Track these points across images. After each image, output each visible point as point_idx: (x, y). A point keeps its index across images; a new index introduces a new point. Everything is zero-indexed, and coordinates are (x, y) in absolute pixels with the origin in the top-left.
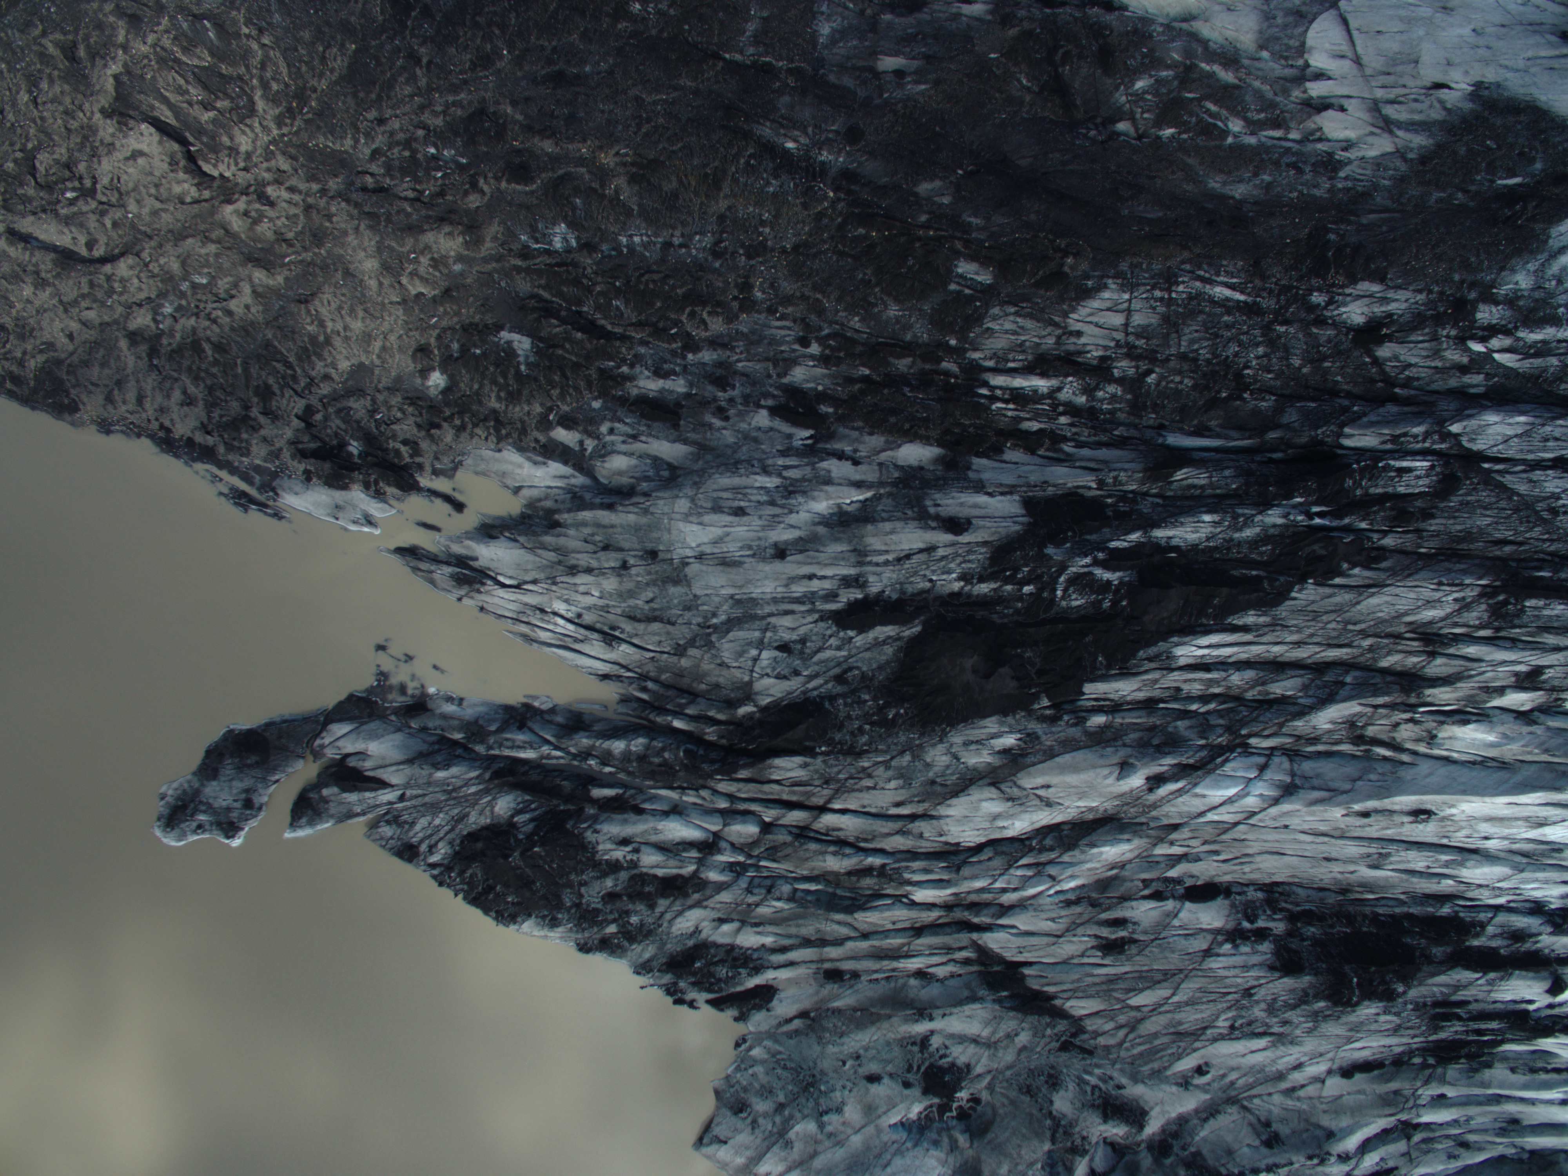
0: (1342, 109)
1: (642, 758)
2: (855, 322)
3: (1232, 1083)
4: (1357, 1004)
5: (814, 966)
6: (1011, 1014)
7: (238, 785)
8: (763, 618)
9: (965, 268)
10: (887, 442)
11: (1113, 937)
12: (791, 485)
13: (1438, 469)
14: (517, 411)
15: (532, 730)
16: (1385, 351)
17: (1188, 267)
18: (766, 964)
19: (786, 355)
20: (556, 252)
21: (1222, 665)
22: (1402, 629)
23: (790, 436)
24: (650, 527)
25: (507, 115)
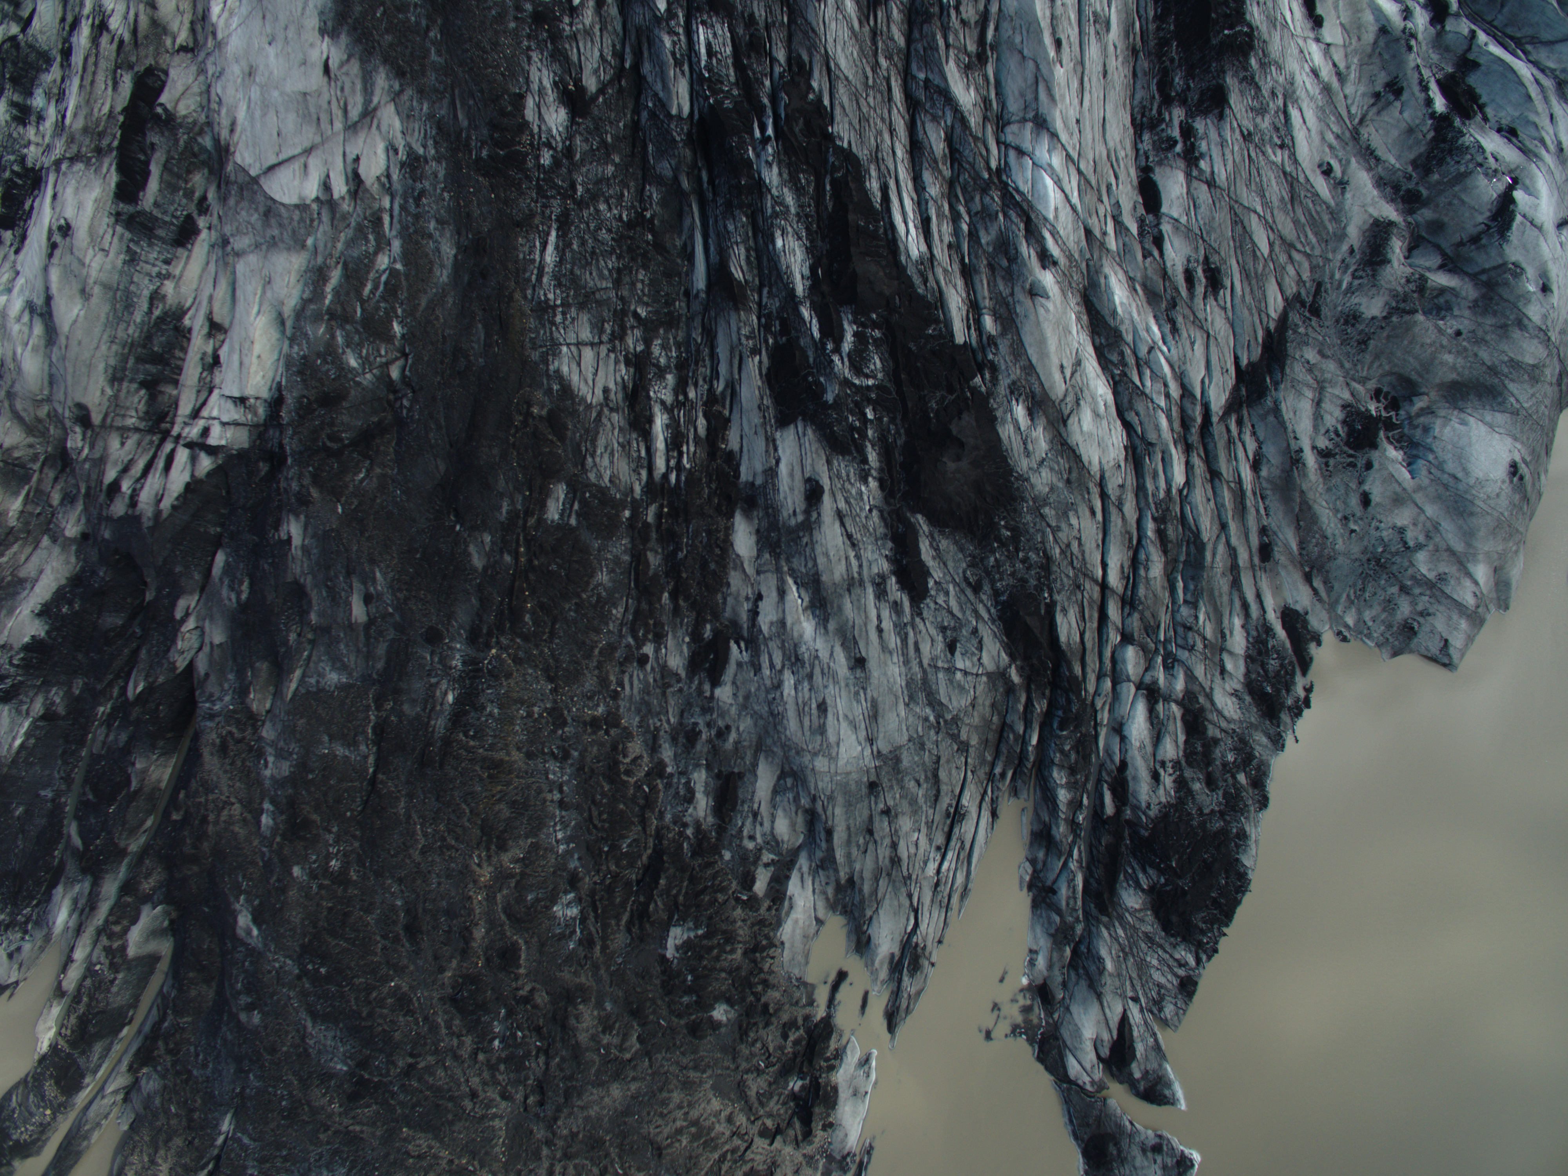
0: (357, 159)
1: (1072, 771)
2: (617, 612)
3: (1337, 137)
4: (1250, 26)
5: (1258, 573)
6: (1288, 370)
7: (1139, 1160)
8: (924, 672)
9: (553, 512)
10: (735, 569)
11: (1204, 280)
12: (789, 659)
13: (705, 17)
14: (743, 932)
15: (1055, 881)
16: (591, 84)
17: (529, 292)
18: (1261, 621)
19: (658, 677)
20: (582, 912)
21: (921, 204)
22: (867, 29)
23: (739, 665)
24: (846, 792)
25: (454, 976)
